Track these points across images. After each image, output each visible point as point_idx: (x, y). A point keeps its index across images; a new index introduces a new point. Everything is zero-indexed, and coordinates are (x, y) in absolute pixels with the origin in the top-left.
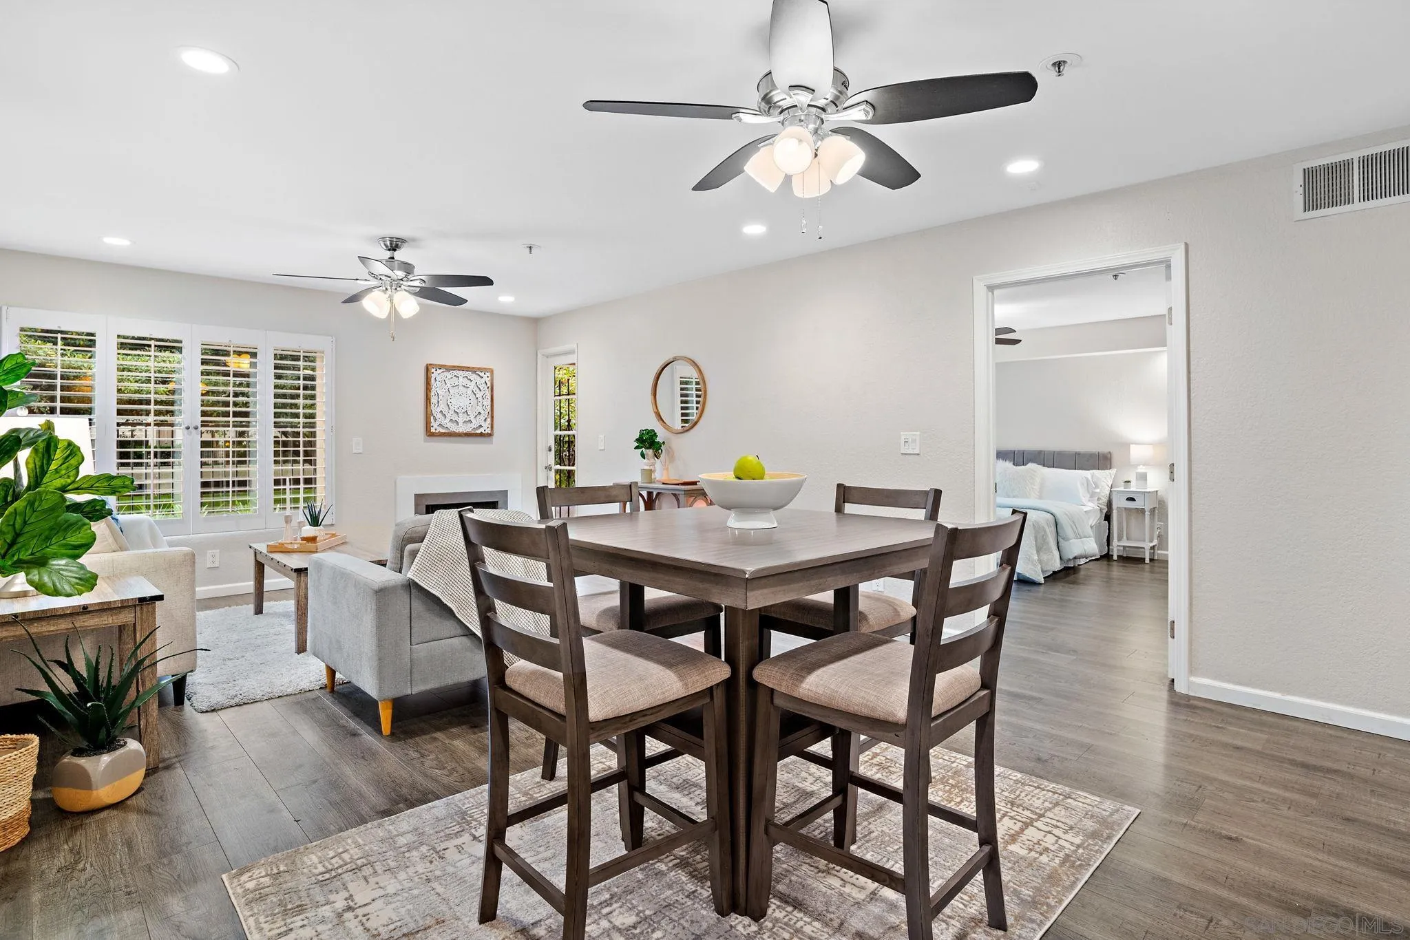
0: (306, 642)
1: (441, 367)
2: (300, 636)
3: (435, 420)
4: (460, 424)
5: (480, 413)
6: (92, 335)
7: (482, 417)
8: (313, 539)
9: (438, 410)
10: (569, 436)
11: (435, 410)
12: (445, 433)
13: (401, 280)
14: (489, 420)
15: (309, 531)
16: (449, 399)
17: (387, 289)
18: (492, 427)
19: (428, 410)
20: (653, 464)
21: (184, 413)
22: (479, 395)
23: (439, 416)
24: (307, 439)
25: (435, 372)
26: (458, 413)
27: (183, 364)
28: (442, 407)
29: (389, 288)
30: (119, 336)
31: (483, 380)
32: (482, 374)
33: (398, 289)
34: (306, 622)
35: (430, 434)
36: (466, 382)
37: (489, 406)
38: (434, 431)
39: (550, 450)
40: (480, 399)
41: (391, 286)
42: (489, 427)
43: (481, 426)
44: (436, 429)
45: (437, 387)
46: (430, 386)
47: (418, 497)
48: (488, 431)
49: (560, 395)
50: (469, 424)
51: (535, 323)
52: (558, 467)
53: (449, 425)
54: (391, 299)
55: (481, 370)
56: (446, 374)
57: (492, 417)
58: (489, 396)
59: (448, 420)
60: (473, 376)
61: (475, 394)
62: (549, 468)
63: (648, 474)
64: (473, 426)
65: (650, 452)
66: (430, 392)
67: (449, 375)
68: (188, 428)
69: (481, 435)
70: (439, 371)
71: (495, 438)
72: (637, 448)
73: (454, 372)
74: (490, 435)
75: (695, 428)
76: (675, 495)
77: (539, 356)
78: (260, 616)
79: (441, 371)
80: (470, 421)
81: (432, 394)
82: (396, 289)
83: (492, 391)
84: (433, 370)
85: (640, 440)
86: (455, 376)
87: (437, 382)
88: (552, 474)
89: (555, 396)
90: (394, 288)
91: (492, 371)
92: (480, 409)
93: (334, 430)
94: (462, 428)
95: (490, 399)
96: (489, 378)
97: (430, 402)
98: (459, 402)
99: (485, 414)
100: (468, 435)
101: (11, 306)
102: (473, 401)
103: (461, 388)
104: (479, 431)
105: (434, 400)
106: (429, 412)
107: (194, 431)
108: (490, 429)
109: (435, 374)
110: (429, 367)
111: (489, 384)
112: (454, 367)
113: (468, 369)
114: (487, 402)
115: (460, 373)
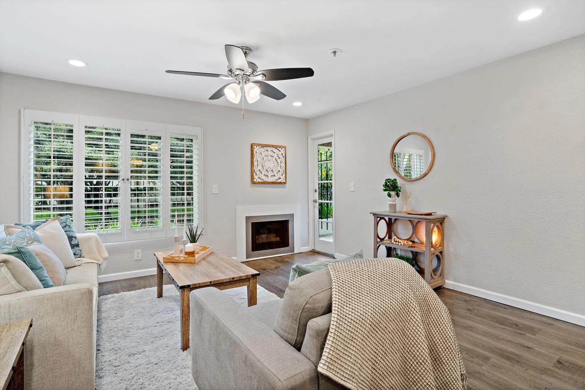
0: (189, 341)
1: (259, 145)
2: (184, 337)
3: (256, 175)
4: (269, 177)
5: (279, 171)
6: (72, 126)
7: (280, 173)
8: (192, 254)
9: (258, 169)
10: (327, 183)
11: (256, 169)
12: (261, 182)
13: (249, 76)
14: (284, 175)
15: (190, 247)
16: (263, 163)
17: (240, 82)
18: (286, 179)
19: (253, 169)
20: (395, 201)
21: (121, 171)
22: (279, 161)
23: (258, 172)
24: (188, 186)
25: (256, 148)
26: (268, 171)
27: (120, 142)
28: (260, 167)
29: (241, 81)
30: (86, 127)
31: (281, 153)
32: (280, 149)
33: (247, 82)
34: (188, 326)
35: (253, 183)
36: (272, 154)
37: (284, 167)
38: (256, 181)
39: (316, 191)
40: (279, 163)
41: (243, 80)
42: (284, 178)
43: (280, 178)
44: (256, 180)
45: (257, 157)
46: (253, 155)
47: (247, 218)
48: (284, 181)
49: (321, 161)
50: (274, 177)
51: (306, 121)
52: (320, 201)
53: (264, 177)
54: (242, 89)
55: (280, 147)
56: (262, 149)
57: (286, 173)
58: (284, 162)
59: (263, 175)
60: (275, 150)
61: (277, 160)
62: (315, 201)
63: (393, 207)
64: (276, 178)
65: (393, 193)
66: (254, 159)
67: (263, 150)
68: (123, 180)
69: (280, 183)
70: (258, 147)
71: (287, 185)
72: (385, 190)
73: (266, 148)
74: (285, 183)
75: (425, 178)
76: (410, 221)
77: (309, 139)
78: (161, 298)
79: (259, 147)
80: (274, 175)
81: (255, 160)
82: (246, 82)
83: (286, 159)
84: (255, 147)
85: (386, 185)
86: (266, 150)
87: (257, 154)
88: (317, 205)
89: (319, 161)
90: (244, 81)
91: (285, 148)
92: (279, 169)
93: (202, 181)
94: (270, 180)
95: (284, 163)
96: (284, 151)
97: (253, 164)
98: (270, 165)
99: (282, 171)
100: (273, 183)
101: (26, 109)
102: (276, 164)
103: (269, 156)
104: (279, 181)
105: (255, 164)
106: (253, 170)
107: (127, 181)
108: (284, 180)
109: (256, 149)
110: (253, 145)
111: (284, 155)
112: (266, 145)
113: (273, 146)
114: (283, 165)
115: (269, 149)
